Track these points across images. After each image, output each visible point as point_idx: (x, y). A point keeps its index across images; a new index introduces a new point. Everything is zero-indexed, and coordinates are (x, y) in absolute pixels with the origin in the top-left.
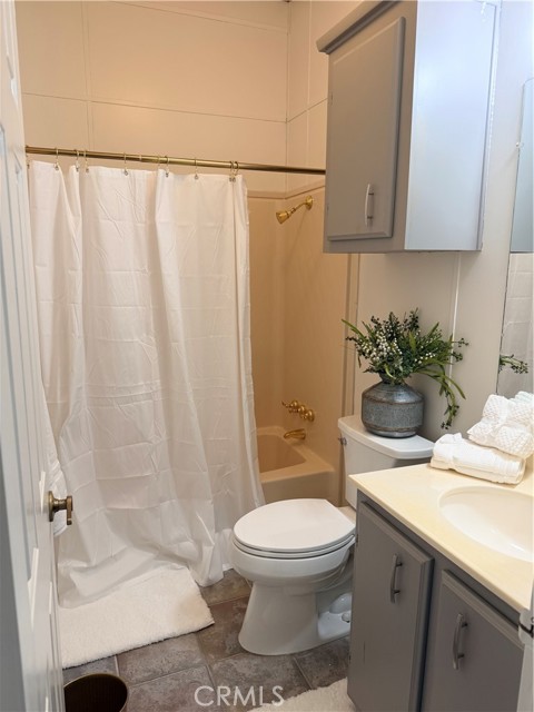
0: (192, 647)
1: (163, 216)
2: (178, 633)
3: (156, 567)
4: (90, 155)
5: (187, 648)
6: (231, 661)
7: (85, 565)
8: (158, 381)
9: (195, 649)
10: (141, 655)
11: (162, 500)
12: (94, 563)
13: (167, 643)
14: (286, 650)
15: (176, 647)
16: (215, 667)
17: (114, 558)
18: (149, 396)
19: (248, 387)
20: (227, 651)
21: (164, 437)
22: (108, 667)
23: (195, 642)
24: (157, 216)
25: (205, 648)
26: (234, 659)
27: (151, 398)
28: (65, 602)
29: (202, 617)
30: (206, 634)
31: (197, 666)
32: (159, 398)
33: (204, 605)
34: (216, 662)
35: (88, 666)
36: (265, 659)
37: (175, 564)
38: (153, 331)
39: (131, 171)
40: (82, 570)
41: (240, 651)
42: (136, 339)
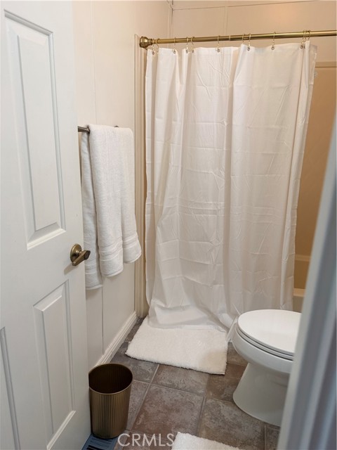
0: (203, 382)
1: (239, 82)
2: (198, 369)
3: (208, 324)
4: (195, 40)
5: (199, 380)
6: (221, 403)
7: (164, 306)
8: (222, 203)
9: (204, 384)
10: (172, 371)
11: (215, 283)
12: (169, 307)
13: (190, 371)
14: (262, 418)
15: (193, 377)
16: (209, 401)
17: (183, 308)
18: (215, 212)
19: (292, 220)
20: (222, 396)
21: (222, 242)
22: (152, 368)
23: (206, 380)
24: (235, 81)
25: (210, 387)
26: (224, 403)
27: (216, 214)
28: (150, 322)
29: (219, 367)
30: (215, 378)
31: (199, 395)
32: (222, 214)
33: (225, 360)
34: (212, 399)
35: (144, 362)
36: (244, 415)
37: (220, 328)
38: (224, 168)
39: (222, 49)
40: (162, 308)
41: (230, 400)
42: (211, 172)
